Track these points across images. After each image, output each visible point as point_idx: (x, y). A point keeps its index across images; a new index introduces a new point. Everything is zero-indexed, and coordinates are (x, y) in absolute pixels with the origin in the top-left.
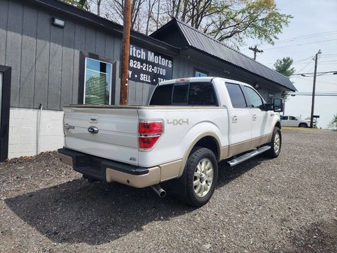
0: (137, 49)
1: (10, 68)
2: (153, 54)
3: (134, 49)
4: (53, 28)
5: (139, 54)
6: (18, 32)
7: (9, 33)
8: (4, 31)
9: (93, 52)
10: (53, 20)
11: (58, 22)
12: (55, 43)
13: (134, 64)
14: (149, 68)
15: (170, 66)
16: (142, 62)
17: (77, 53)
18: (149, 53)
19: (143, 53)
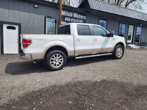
0: (68, 13)
1: (21, 24)
2: (76, 14)
3: (67, 13)
4: (34, 8)
5: (69, 15)
6: (23, 11)
7: (20, 12)
8: (18, 12)
9: (49, 16)
10: (34, 6)
11: (36, 6)
12: (35, 14)
13: (67, 19)
14: (74, 20)
15: (85, 18)
16: (71, 18)
17: (43, 17)
18: (74, 14)
19: (71, 14)
